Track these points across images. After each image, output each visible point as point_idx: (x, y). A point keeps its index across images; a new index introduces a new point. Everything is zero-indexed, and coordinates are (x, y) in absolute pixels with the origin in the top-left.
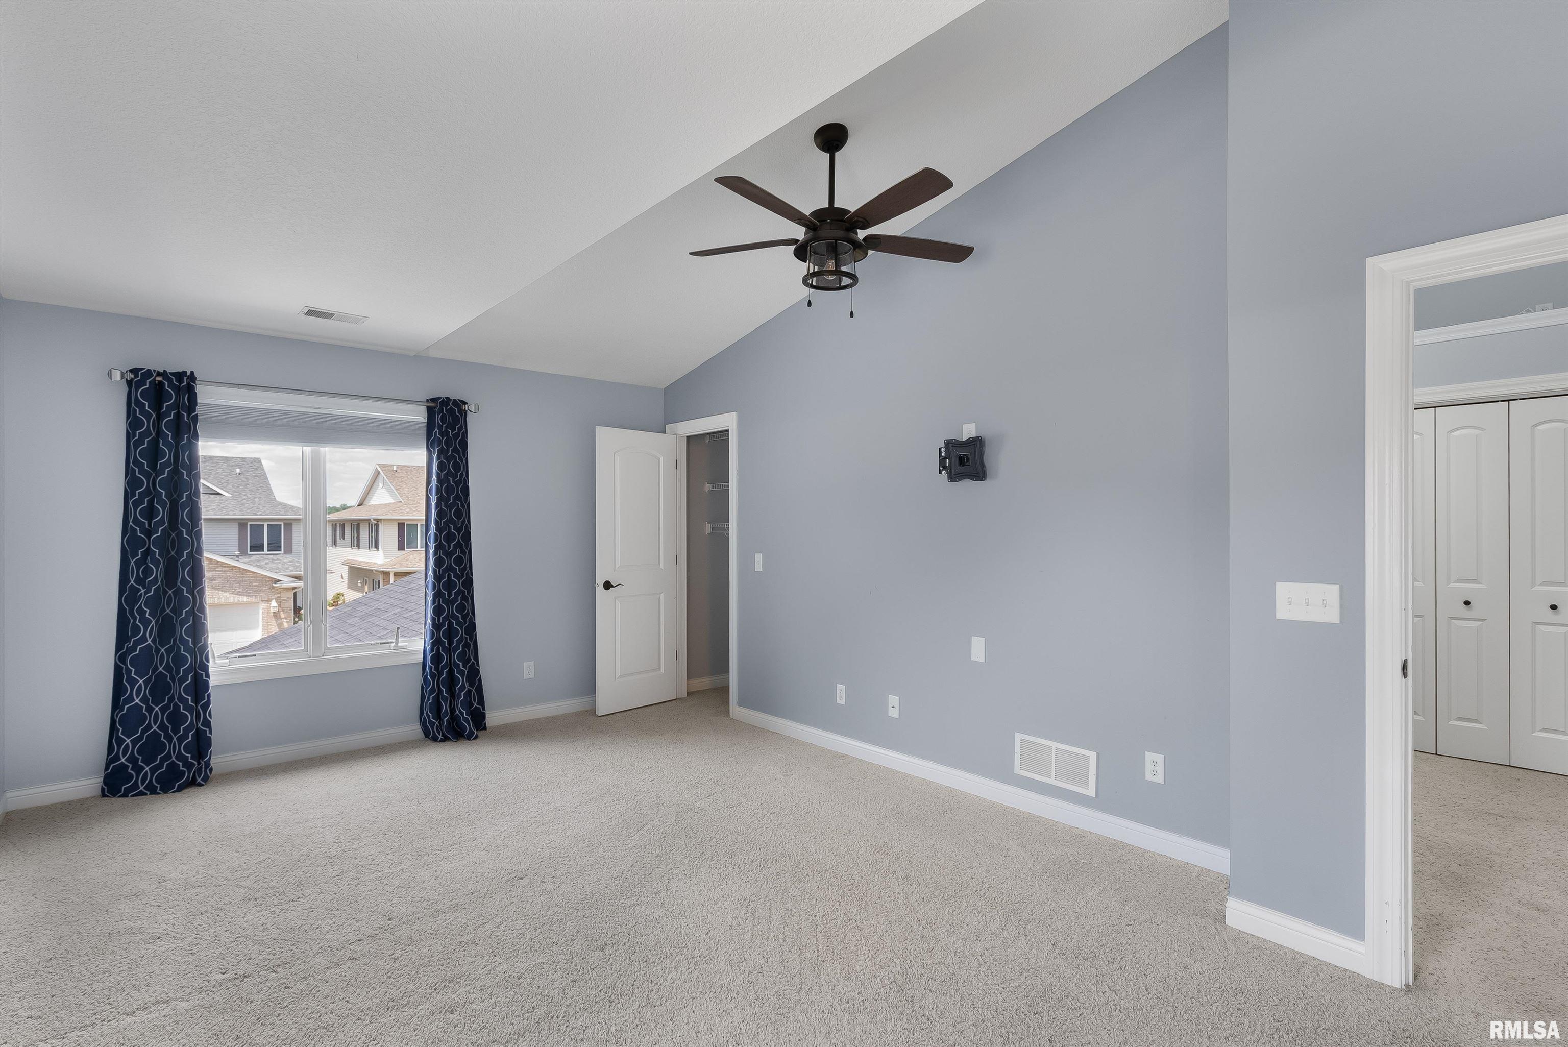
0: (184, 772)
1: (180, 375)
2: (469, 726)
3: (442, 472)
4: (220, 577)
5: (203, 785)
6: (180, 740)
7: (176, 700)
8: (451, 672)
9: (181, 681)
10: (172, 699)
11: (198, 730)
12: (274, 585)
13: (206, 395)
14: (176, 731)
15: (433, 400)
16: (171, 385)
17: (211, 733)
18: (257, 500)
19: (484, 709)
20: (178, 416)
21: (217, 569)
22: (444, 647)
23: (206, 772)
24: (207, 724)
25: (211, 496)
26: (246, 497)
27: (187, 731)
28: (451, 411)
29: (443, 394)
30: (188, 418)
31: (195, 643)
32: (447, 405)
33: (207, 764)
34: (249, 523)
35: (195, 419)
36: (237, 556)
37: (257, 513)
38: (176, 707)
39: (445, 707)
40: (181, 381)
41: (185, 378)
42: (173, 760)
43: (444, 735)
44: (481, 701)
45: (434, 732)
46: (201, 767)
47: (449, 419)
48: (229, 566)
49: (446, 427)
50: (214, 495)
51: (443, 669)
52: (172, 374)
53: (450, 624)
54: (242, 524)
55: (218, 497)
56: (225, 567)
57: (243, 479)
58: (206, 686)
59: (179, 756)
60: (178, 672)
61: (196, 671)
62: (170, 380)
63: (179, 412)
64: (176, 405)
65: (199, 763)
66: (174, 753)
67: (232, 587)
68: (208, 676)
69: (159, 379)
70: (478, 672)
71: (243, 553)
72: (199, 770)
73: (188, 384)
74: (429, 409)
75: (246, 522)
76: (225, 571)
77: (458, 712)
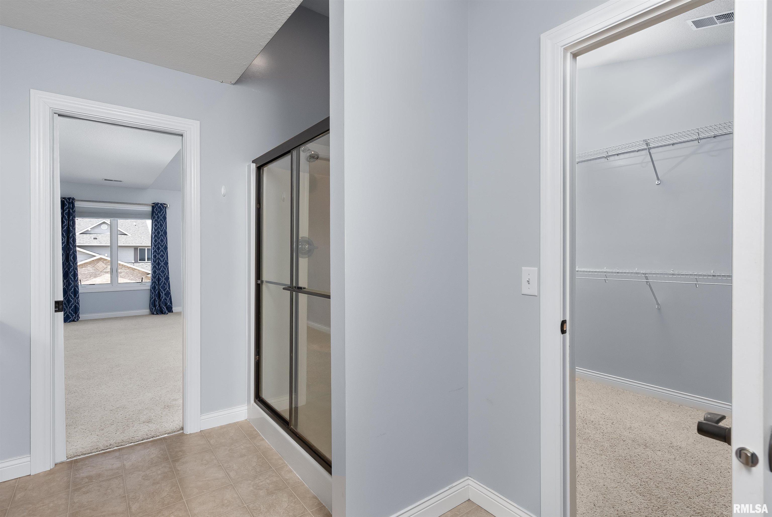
0: (71, 317)
1: (69, 199)
2: (165, 309)
3: (156, 227)
4: (124, 272)
5: (76, 321)
6: (70, 308)
7: (69, 296)
8: (159, 292)
9: (70, 290)
10: (67, 296)
11: (75, 305)
12: (147, 276)
13: (78, 204)
14: (69, 305)
15: (154, 203)
16: (67, 201)
17: (79, 306)
18: (142, 237)
19: (172, 305)
20: (69, 211)
21: (122, 268)
22: (156, 284)
23: (78, 318)
24: (78, 303)
25: (122, 235)
26: (138, 236)
27: (72, 305)
28: (160, 207)
29: (157, 202)
30: (72, 211)
31: (75, 278)
32: (158, 205)
33: (78, 316)
34: (139, 248)
35: (74, 212)
36: (133, 263)
37: (142, 243)
38: (69, 298)
39: (157, 303)
40: (70, 200)
41: (71, 199)
42: (68, 314)
43: (156, 312)
44: (171, 303)
45: (153, 311)
46: (76, 317)
47: (159, 209)
48: (128, 267)
49: (158, 212)
50: (124, 235)
51: (156, 291)
52: (67, 198)
53: (159, 276)
54: (136, 248)
55: (125, 236)
56: (126, 267)
57: (137, 228)
58: (78, 292)
59: (70, 313)
60: (69, 287)
61: (75, 287)
62: (66, 200)
63: (69, 210)
64: (69, 208)
65: (76, 315)
66: (68, 311)
67: (128, 276)
68: (78, 289)
69: (63, 200)
70: (170, 293)
71: (136, 261)
72: (75, 317)
73: (72, 201)
74: (153, 206)
75: (137, 247)
76: (126, 269)
77: (161, 305)
